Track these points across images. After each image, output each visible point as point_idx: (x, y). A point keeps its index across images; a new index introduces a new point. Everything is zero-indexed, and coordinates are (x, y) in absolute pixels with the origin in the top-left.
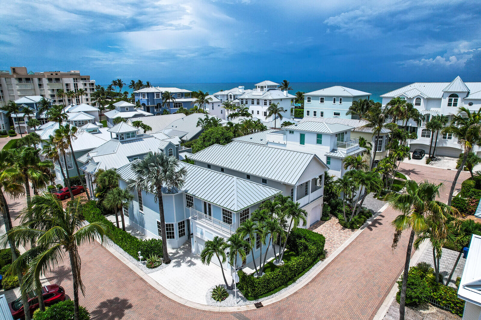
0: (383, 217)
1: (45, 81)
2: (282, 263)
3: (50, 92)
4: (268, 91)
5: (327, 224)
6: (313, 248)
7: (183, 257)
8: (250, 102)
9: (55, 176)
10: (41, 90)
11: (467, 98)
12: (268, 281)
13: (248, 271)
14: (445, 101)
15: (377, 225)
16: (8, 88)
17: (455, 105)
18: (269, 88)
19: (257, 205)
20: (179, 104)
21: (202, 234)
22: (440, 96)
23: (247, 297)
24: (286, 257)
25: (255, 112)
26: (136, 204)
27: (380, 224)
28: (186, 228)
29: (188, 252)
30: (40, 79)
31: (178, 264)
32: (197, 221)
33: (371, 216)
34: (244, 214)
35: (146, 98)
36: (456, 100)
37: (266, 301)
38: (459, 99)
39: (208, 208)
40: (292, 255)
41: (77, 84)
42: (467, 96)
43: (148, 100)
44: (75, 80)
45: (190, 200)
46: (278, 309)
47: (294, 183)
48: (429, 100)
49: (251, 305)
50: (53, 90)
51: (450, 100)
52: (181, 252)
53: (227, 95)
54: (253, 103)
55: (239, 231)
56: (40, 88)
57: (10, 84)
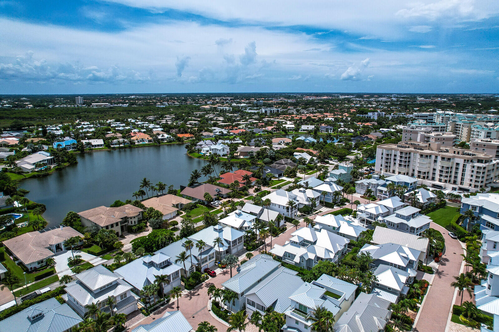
1: (439, 159)
3: (441, 168)
10: (435, 165)
20: (492, 224)
30: (436, 157)
41: (466, 165)
44: (466, 162)
56: (434, 163)
57: (415, 158)
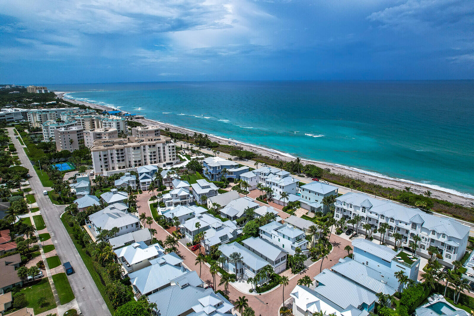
0: (308, 269)
1: (147, 147)
2: (269, 284)
3: (149, 154)
4: (283, 178)
5: (287, 271)
6: (277, 280)
7: (241, 279)
8: (272, 184)
9: (185, 236)
10: (145, 153)
11: (369, 210)
12: (263, 289)
13: (259, 285)
14: (361, 209)
15: (304, 273)
16: (128, 154)
17: (365, 212)
18: (284, 176)
19: (262, 269)
20: (231, 172)
21: (247, 274)
22: (360, 206)
23: (257, 292)
24: (270, 282)
25: (275, 190)
26: (226, 261)
27: (305, 272)
28: (242, 271)
29: (242, 278)
30: (144, 146)
31: (240, 282)
32: (246, 270)
33: (304, 269)
34: (258, 271)
35: (212, 170)
36: (365, 210)
37: (262, 294)
38: (366, 210)
39: (249, 268)
40: (272, 281)
41: (164, 147)
42: (370, 209)
43: (213, 171)
44: (164, 145)
45: (244, 264)
46: (265, 296)
47: (274, 261)
48: (355, 206)
49: (258, 294)
50: (151, 152)
51: (363, 209)
52: (240, 278)
53: (260, 172)
54: (274, 184)
55: (256, 276)
56: (144, 151)
57: (129, 151)
